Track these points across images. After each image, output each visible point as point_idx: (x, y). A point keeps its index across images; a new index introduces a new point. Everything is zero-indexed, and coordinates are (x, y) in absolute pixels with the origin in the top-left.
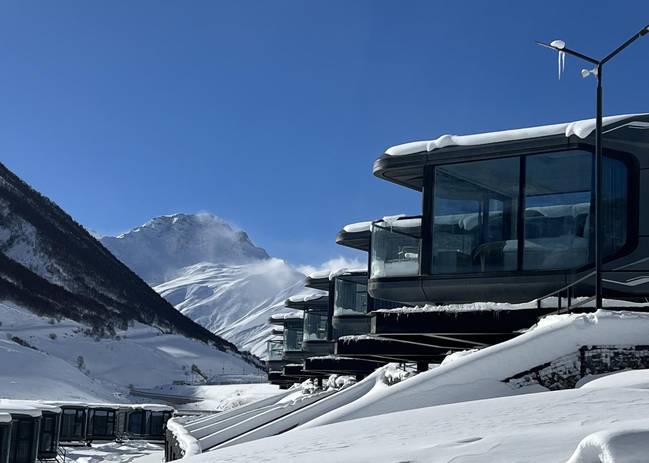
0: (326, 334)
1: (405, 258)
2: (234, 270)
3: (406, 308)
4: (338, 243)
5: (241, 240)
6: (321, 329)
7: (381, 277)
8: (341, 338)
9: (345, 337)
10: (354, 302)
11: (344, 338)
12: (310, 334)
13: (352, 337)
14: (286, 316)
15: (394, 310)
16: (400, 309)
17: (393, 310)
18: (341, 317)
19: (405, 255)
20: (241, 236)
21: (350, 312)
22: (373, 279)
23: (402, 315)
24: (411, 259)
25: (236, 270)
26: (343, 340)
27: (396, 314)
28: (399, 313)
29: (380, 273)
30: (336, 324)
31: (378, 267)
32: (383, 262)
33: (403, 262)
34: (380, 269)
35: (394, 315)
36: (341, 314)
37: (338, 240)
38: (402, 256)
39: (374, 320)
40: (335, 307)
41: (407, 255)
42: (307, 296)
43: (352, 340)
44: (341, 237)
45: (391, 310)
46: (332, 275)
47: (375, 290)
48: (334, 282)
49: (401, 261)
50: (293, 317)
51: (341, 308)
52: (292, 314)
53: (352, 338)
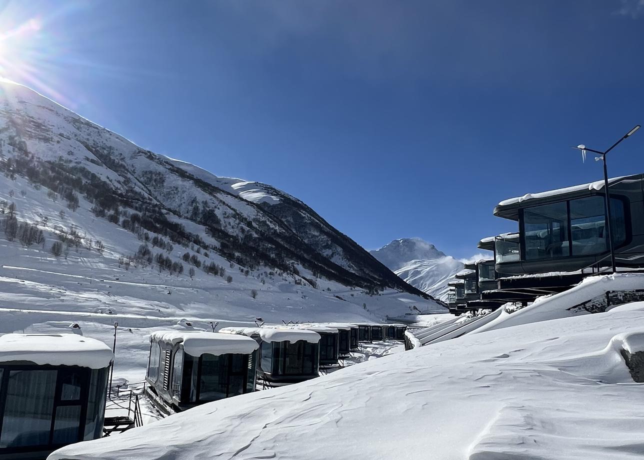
0: (476, 290)
1: (512, 253)
2: (429, 262)
3: (514, 276)
5: (431, 248)
6: (473, 288)
8: (483, 292)
9: (485, 291)
10: (488, 274)
12: (468, 290)
13: (489, 291)
14: (456, 282)
16: (512, 277)
17: (508, 278)
18: (482, 282)
19: (512, 251)
20: (432, 246)
21: (487, 279)
22: (497, 264)
23: (513, 280)
24: (515, 253)
28: (511, 279)
29: (500, 261)
30: (480, 285)
32: (501, 256)
33: (511, 255)
34: (500, 259)
35: (509, 280)
37: (478, 246)
39: (499, 283)
40: (479, 277)
42: (465, 273)
43: (489, 293)
44: (480, 245)
46: (477, 262)
47: (498, 269)
48: (478, 266)
50: (459, 283)
51: (482, 278)
52: (459, 281)
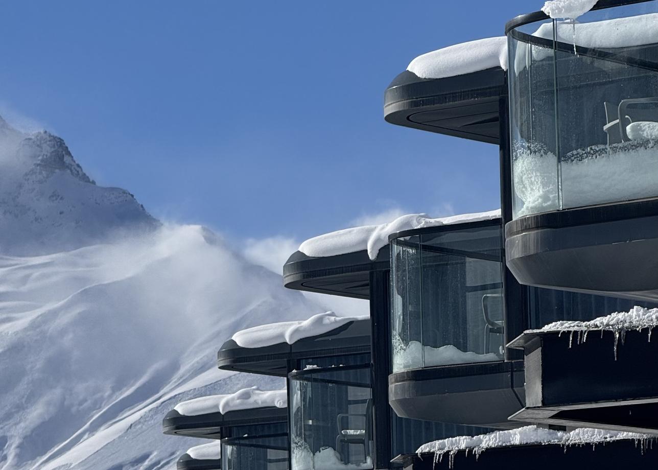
0: (371, 445)
1: (627, 139)
2: (27, 272)
3: (642, 310)
4: (391, 118)
5: (46, 164)
6: (351, 432)
7: (552, 210)
8: (424, 448)
9: (437, 443)
10: (460, 320)
11: (436, 447)
12: (315, 450)
13: (462, 442)
14: (227, 404)
15: (600, 322)
16: (621, 316)
17: (598, 321)
19: (628, 128)
20: (47, 150)
21: (448, 355)
22: (524, 220)
23: (632, 335)
24: (648, 141)
25: (37, 273)
26: (430, 455)
27: (609, 334)
28: (620, 331)
29: (545, 198)
30: (402, 402)
31: (536, 178)
32: (552, 159)
33: (621, 156)
34: (544, 185)
35: (601, 338)
36: (419, 366)
37: (390, 108)
38: (618, 134)
39: (533, 362)
40: (396, 341)
41: (633, 129)
42: (294, 325)
43: (461, 453)
44: (403, 97)
45: (592, 322)
46: (378, 240)
47: (529, 257)
48: (387, 263)
49: (615, 150)
50: (250, 404)
51: (415, 346)
52: (246, 396)
53: (463, 446)
